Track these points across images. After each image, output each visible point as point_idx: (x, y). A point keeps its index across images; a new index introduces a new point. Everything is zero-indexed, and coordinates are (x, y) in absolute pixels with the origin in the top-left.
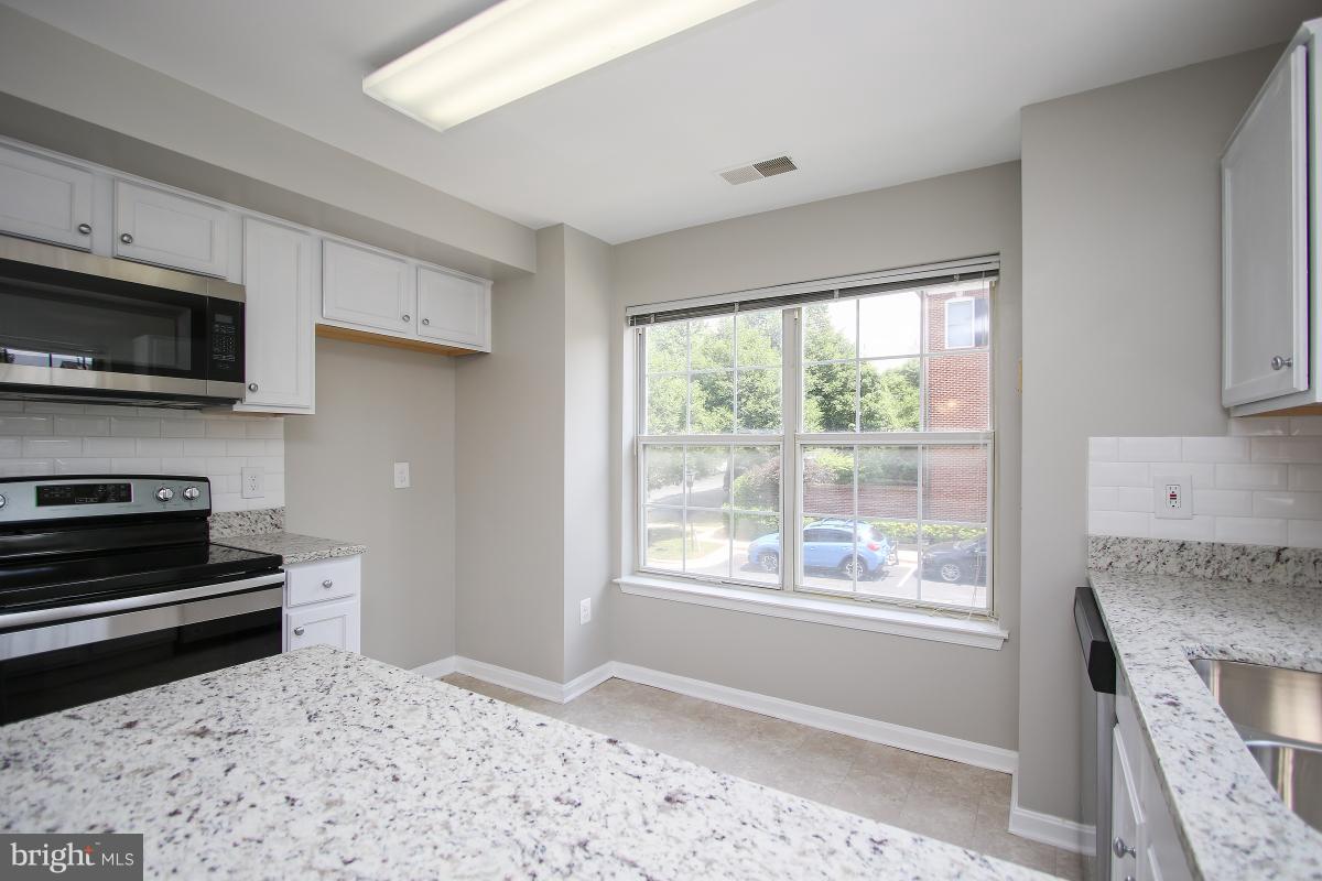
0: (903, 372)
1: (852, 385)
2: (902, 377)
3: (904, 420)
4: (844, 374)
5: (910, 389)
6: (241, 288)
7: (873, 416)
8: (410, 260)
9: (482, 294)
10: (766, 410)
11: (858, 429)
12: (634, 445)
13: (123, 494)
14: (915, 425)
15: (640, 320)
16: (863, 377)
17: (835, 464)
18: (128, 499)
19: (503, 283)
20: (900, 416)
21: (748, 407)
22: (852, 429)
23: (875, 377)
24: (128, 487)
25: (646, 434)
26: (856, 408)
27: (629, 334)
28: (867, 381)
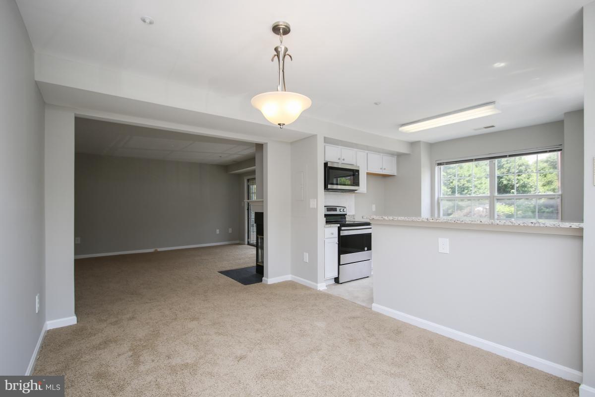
0: (547, 161)
1: (512, 170)
2: (545, 165)
3: (547, 188)
4: (508, 165)
5: (551, 170)
6: (359, 167)
7: (526, 186)
8: (381, 154)
9: (394, 159)
10: (463, 185)
11: (515, 193)
12: (438, 199)
13: (335, 210)
14: (554, 190)
15: (439, 164)
16: (520, 166)
17: (503, 211)
18: (336, 211)
19: (400, 157)
20: (544, 185)
21: (453, 183)
22: (513, 193)
23: (528, 165)
24: (336, 208)
25: (442, 196)
26: (514, 182)
27: (437, 168)
28: (523, 168)
